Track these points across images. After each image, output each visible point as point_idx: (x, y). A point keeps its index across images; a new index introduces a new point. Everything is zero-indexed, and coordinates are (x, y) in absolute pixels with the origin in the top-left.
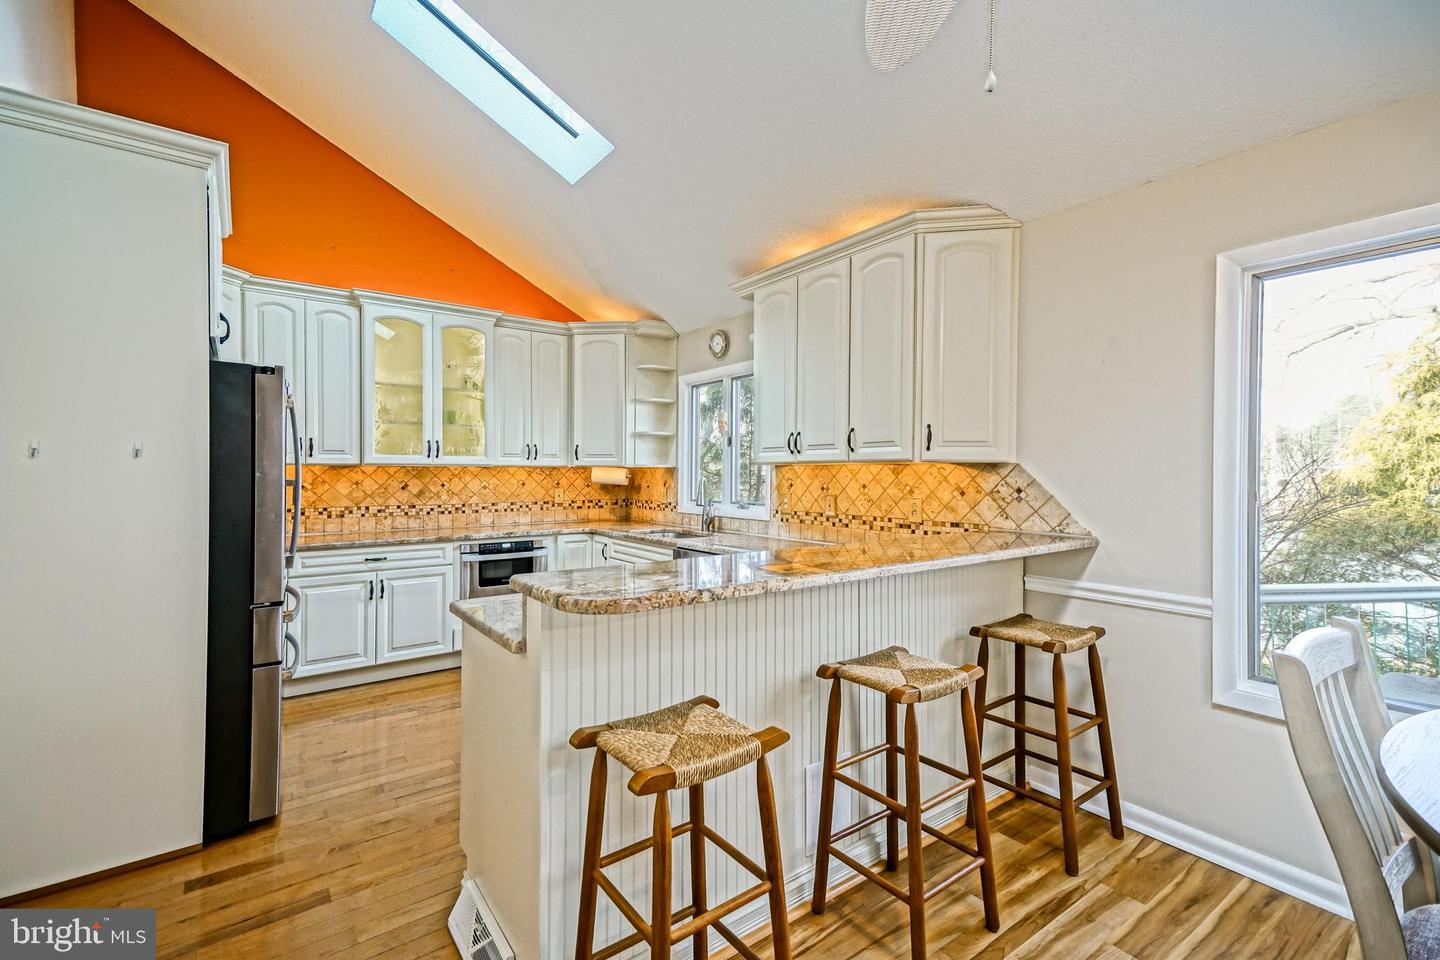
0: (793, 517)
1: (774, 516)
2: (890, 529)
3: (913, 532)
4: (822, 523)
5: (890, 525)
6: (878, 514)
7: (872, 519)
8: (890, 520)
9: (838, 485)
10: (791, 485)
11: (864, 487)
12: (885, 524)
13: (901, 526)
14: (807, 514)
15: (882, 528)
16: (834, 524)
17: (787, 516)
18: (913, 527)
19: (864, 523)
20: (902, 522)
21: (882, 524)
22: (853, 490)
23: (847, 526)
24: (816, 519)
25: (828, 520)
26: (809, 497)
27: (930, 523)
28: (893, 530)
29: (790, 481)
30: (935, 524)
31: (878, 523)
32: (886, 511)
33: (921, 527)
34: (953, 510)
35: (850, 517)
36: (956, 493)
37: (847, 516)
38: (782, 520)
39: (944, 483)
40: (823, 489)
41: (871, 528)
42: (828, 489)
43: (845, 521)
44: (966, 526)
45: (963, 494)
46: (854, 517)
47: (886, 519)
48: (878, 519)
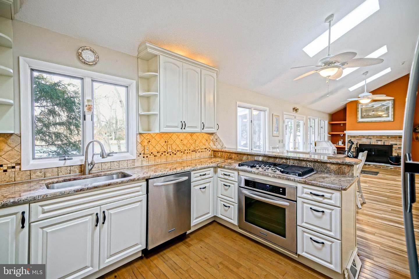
0: (150, 155)
1: (139, 156)
2: (190, 152)
3: (196, 152)
4: (165, 155)
5: (190, 151)
6: (186, 149)
7: (184, 150)
8: (190, 150)
9: (172, 140)
10: (149, 141)
11: (182, 140)
12: (189, 151)
13: (193, 151)
14: (158, 152)
15: (187, 153)
16: (170, 155)
17: (147, 155)
18: (196, 151)
19: (182, 152)
20: (193, 150)
21: (187, 152)
22: (178, 142)
23: (175, 154)
24: (162, 154)
25: (168, 153)
26: (159, 145)
27: (200, 149)
28: (191, 153)
29: (148, 140)
30: (201, 149)
31: (186, 151)
32: (189, 147)
33: (198, 150)
34: (205, 145)
35: (177, 151)
36: (206, 141)
37: (175, 151)
38: (144, 157)
39: (203, 138)
40: (166, 142)
41: (184, 153)
42: (168, 142)
43: (175, 153)
44: (208, 149)
45: (207, 141)
46: (178, 151)
47: (189, 150)
48: (186, 150)
